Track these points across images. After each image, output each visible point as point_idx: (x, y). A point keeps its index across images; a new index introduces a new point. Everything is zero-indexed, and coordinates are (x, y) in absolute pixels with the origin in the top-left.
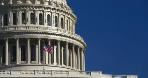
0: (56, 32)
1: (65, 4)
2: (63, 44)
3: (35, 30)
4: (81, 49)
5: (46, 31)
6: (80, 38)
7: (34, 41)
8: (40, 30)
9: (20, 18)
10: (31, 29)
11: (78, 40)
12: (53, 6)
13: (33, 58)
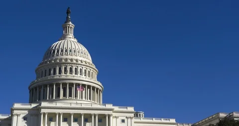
0: (85, 79)
1: (91, 62)
2: (89, 87)
3: (72, 78)
4: (100, 90)
5: (79, 78)
6: (99, 83)
7: (71, 85)
8: (75, 78)
9: (63, 70)
10: (69, 77)
11: (98, 85)
12: (84, 63)
13: (70, 95)
